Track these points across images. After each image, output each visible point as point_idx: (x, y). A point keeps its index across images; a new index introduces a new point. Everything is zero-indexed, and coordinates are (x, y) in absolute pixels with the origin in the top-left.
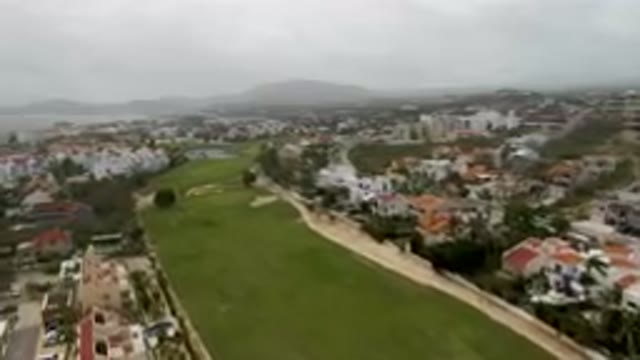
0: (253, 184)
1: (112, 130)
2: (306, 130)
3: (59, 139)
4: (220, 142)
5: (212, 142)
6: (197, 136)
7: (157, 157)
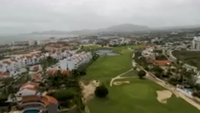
0: (144, 77)
1: (67, 40)
2: (140, 42)
3: (49, 44)
4: (107, 46)
5: (104, 47)
6: (98, 43)
7: (88, 56)
